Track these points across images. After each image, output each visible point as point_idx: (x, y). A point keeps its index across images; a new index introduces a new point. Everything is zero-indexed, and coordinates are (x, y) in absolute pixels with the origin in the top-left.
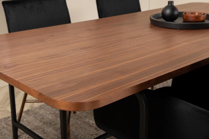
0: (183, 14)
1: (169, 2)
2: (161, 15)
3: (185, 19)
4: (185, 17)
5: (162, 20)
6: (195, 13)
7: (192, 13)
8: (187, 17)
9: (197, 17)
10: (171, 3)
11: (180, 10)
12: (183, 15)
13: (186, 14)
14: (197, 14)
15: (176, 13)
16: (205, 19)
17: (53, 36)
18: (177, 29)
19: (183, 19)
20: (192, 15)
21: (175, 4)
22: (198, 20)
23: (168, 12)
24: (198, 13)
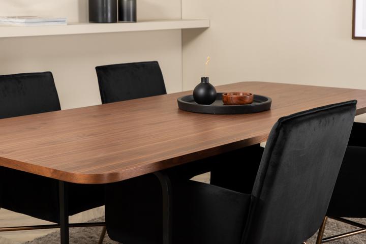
0: (223, 94)
1: (202, 79)
2: (193, 98)
3: (226, 102)
4: (225, 99)
5: (195, 103)
6: (239, 94)
7: (235, 94)
8: (227, 98)
9: (241, 99)
10: (205, 80)
11: (218, 91)
12: (223, 96)
13: (226, 94)
14: (241, 95)
15: (212, 93)
16: (251, 101)
17: (45, 123)
18: (213, 114)
19: (223, 101)
20: (235, 96)
21: (211, 82)
22: (242, 102)
23: (202, 91)
24: (243, 94)
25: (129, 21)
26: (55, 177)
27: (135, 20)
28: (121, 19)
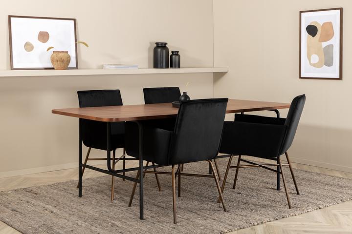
25: (175, 67)
26: (97, 120)
27: (179, 67)
28: (171, 67)
